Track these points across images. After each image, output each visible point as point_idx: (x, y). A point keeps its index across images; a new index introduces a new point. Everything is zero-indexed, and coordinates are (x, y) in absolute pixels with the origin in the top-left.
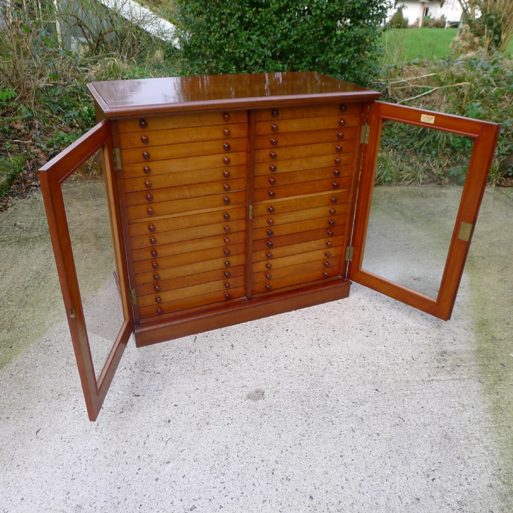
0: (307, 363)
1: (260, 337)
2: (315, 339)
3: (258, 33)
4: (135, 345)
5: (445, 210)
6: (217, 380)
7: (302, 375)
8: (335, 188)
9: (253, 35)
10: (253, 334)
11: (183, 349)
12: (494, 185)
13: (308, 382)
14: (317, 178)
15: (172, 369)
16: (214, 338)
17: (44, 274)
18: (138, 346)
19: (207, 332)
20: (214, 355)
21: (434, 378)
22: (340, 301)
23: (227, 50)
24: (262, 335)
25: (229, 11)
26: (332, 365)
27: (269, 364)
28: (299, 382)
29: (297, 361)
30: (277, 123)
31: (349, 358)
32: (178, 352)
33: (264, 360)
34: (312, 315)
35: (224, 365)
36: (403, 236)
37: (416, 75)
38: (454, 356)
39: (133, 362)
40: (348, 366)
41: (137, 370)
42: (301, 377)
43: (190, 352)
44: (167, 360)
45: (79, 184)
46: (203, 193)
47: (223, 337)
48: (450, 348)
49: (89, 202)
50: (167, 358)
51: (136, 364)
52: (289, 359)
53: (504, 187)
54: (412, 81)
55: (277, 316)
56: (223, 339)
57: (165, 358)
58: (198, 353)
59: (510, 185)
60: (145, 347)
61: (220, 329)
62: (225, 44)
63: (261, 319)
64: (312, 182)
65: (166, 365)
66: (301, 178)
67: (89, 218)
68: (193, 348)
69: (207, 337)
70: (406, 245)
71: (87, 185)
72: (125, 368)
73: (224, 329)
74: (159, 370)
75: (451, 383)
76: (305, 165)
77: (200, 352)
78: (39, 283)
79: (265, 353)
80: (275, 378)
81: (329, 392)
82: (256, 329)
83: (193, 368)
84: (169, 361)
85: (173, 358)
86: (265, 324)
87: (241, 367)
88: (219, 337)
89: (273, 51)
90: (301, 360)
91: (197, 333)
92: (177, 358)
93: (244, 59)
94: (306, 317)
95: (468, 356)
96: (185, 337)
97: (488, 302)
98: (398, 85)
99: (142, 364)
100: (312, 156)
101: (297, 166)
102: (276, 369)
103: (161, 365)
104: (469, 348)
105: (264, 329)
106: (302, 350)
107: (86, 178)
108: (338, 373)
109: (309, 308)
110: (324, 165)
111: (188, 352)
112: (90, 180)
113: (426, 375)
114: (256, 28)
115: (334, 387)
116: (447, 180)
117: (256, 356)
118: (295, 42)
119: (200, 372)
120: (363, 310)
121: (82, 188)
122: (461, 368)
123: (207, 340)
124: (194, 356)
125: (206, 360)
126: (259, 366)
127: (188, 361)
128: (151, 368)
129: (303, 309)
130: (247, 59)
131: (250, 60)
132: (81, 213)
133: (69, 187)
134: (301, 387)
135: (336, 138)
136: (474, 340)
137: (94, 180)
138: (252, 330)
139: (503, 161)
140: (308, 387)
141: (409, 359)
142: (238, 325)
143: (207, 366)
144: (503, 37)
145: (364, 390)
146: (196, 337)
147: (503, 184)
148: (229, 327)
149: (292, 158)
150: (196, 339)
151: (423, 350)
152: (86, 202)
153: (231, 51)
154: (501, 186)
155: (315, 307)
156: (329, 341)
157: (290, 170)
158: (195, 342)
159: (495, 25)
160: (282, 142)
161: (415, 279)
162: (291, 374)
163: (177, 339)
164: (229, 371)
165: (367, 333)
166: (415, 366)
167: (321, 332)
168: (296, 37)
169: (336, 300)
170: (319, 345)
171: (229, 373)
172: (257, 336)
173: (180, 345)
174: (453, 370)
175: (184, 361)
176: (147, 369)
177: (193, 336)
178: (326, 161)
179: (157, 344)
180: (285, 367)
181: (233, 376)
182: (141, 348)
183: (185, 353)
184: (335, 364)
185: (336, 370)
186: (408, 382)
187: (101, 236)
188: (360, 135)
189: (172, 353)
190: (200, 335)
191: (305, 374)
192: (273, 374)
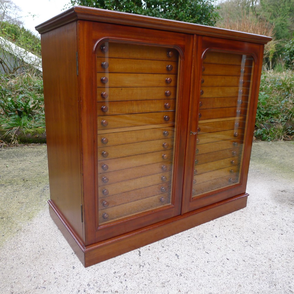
0: (251, 263)
1: (197, 245)
2: (243, 241)
4: (82, 265)
5: (266, 152)
6: (180, 291)
7: (255, 275)
10: (189, 242)
11: (132, 264)
12: (282, 140)
13: (265, 280)
14: (228, 105)
15: (129, 286)
16: (156, 250)
19: (148, 246)
20: (164, 266)
22: (241, 210)
24: (198, 243)
26: (272, 261)
27: (219, 268)
29: (241, 262)
31: (283, 253)
32: (127, 267)
33: (212, 265)
34: (227, 223)
35: (179, 275)
39: (86, 284)
40: (287, 261)
42: (255, 276)
43: (140, 266)
44: (120, 277)
45: (4, 149)
46: (148, 110)
47: (164, 249)
49: (14, 159)
50: (119, 275)
51: (89, 285)
52: (233, 261)
53: (288, 140)
55: (201, 226)
56: (165, 250)
57: (117, 275)
58: (147, 266)
59: (291, 139)
60: (93, 266)
61: (158, 242)
63: (189, 230)
64: (224, 109)
65: (121, 282)
66: (218, 104)
67: (15, 169)
68: (141, 261)
69: (149, 250)
70: (258, 172)
72: (79, 291)
73: (161, 241)
74: (116, 289)
76: (221, 93)
77: (149, 265)
79: (209, 259)
80: (232, 280)
81: (290, 287)
82: (189, 238)
83: (149, 282)
84: (122, 277)
85: (125, 274)
86: (194, 233)
87: (195, 274)
88: (161, 249)
90: (244, 261)
92: (128, 273)
94: (224, 224)
96: (130, 252)
99: (96, 285)
102: (229, 272)
103: (117, 283)
105: (196, 237)
106: (240, 252)
107: (9, 146)
108: (284, 268)
109: (222, 217)
110: (232, 95)
111: (138, 267)
112: (12, 147)
115: (290, 282)
117: (203, 262)
119: (159, 284)
120: (263, 215)
121: (7, 152)
123: (151, 253)
124: (145, 270)
125: (159, 272)
126: (211, 271)
127: (142, 275)
128: (107, 288)
129: (218, 219)
132: (8, 166)
134: (262, 286)
137: (16, 147)
138: (187, 239)
139: (284, 126)
140: (268, 286)
142: (172, 237)
143: (163, 277)
146: (139, 251)
147: (286, 139)
148: (165, 239)
150: (140, 253)
152: (11, 160)
154: (286, 140)
155: (226, 216)
156: (256, 241)
157: (211, 96)
158: (140, 256)
160: (207, 71)
161: (282, 191)
162: (245, 275)
163: (122, 255)
164: (186, 280)
165: (281, 232)
167: (244, 235)
169: (238, 210)
170: (250, 246)
171: (186, 282)
172: (193, 244)
173: (127, 260)
175: (138, 276)
176: (103, 289)
177: (136, 251)
178: (233, 91)
179: (105, 262)
180: (236, 269)
181: (192, 284)
182: (89, 268)
183: (136, 267)
185: (280, 265)
187: (27, 180)
189: (122, 269)
190: (142, 249)
191: (257, 273)
192: (229, 277)
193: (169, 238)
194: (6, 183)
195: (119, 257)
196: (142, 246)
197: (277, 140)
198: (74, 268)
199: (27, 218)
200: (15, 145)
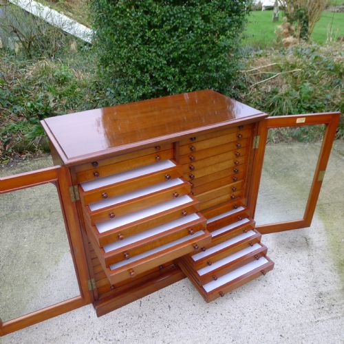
0: (226, 317)
1: (188, 296)
3: (156, 46)
4: (96, 314)
5: (295, 164)
6: (164, 342)
7: (225, 329)
8: (234, 181)
9: (152, 48)
10: (182, 293)
11: (133, 314)
13: (231, 334)
14: (223, 177)
15: (128, 334)
16: (154, 300)
17: (14, 252)
18: (99, 315)
19: (148, 296)
20: (157, 317)
21: (319, 319)
23: (133, 60)
24: (190, 294)
25: (133, 33)
26: (245, 316)
27: (199, 321)
28: (224, 335)
29: (219, 316)
30: (194, 145)
31: (256, 308)
32: (130, 318)
33: (195, 318)
35: (167, 326)
36: (271, 191)
37: (263, 65)
38: (329, 297)
39: (97, 332)
40: (257, 316)
41: (101, 340)
43: (139, 317)
44: (122, 326)
45: (29, 162)
47: (161, 299)
48: (323, 289)
51: (99, 334)
54: (261, 69)
56: (161, 301)
57: (121, 324)
58: (144, 317)
60: (104, 316)
61: (157, 292)
62: (132, 56)
64: (219, 180)
65: (123, 332)
66: (211, 179)
68: (140, 312)
69: (149, 300)
71: (36, 163)
72: (92, 339)
73: (160, 291)
74: (119, 338)
75: (331, 322)
76: (214, 170)
77: (146, 316)
78: (13, 262)
79: (194, 311)
80: (206, 334)
82: (183, 288)
83: (144, 332)
84: (124, 327)
85: (127, 324)
87: (179, 326)
88: (158, 299)
89: (167, 59)
90: (222, 314)
91: (141, 297)
93: (146, 65)
95: (338, 295)
96: (133, 303)
97: (341, 244)
98: (251, 72)
99: (104, 333)
100: (219, 163)
101: (208, 171)
103: (119, 332)
104: (337, 288)
105: (189, 288)
106: (221, 305)
107: (34, 157)
108: (251, 324)
110: (227, 167)
111: (137, 317)
112: (37, 158)
113: (313, 317)
114: (153, 43)
116: (291, 138)
117: (188, 314)
118: (183, 52)
119: (150, 335)
122: (335, 307)
123: (149, 304)
124: (142, 320)
125: (152, 323)
127: (139, 326)
130: (149, 66)
131: (151, 66)
133: (22, 166)
135: (236, 147)
136: (338, 280)
137: (40, 158)
138: (181, 290)
141: (298, 303)
142: (170, 286)
143: (154, 328)
144: (310, 25)
145: (272, 337)
146: (141, 301)
148: (163, 289)
149: (205, 167)
150: (141, 303)
151: (306, 293)
153: (136, 60)
156: (238, 293)
157: (204, 175)
158: (141, 306)
159: (304, 17)
160: (197, 158)
162: (217, 329)
163: (127, 306)
164: (171, 331)
165: (264, 283)
166: (304, 309)
168: (183, 50)
170: (232, 298)
171: (171, 333)
172: (185, 295)
173: (130, 311)
174: (330, 310)
175: (136, 326)
176: (109, 338)
177: (138, 301)
178: (229, 164)
179: (113, 312)
180: (212, 323)
181: (175, 336)
182: (101, 318)
183: (135, 318)
184: (247, 315)
185: (249, 320)
186: (301, 325)
187: (53, 211)
188: (252, 143)
189: (125, 320)
190: (143, 299)
191: (227, 327)
192: (204, 330)
193: (167, 288)
194: (35, 215)
195: (124, 307)
196: (144, 296)
197: (315, 142)
198: (89, 317)
199: (54, 263)
200: (40, 156)
